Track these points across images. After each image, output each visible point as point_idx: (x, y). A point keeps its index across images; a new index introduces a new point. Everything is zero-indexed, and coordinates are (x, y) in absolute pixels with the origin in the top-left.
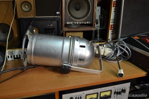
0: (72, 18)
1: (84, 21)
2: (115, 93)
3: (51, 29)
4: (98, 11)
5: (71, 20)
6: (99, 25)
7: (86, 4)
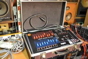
4: (14, 9)
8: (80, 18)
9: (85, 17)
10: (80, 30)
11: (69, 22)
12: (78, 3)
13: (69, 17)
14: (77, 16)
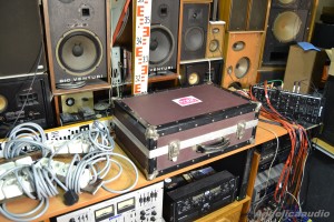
0: (67, 71)
1: (91, 74)
2: (140, 200)
3: (30, 96)
4: (115, 54)
5: (67, 76)
6: (119, 77)
7: (93, 45)
8: (270, 69)
9: (285, 66)
10: (276, 98)
11: (244, 81)
12: (264, 32)
13: (243, 69)
14: (263, 65)
